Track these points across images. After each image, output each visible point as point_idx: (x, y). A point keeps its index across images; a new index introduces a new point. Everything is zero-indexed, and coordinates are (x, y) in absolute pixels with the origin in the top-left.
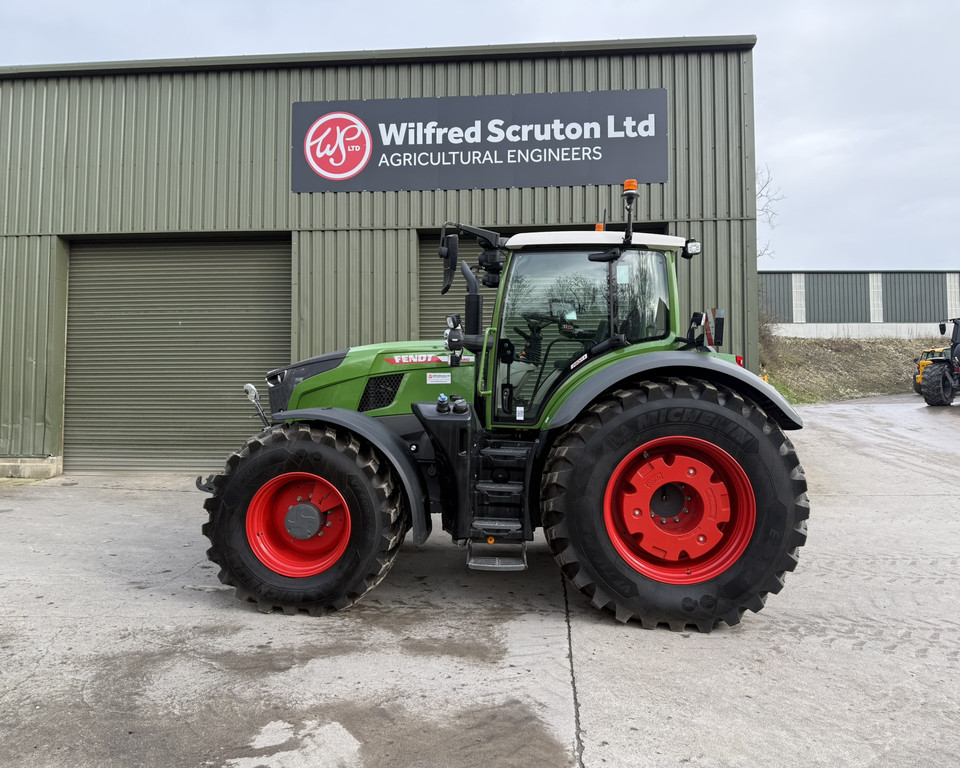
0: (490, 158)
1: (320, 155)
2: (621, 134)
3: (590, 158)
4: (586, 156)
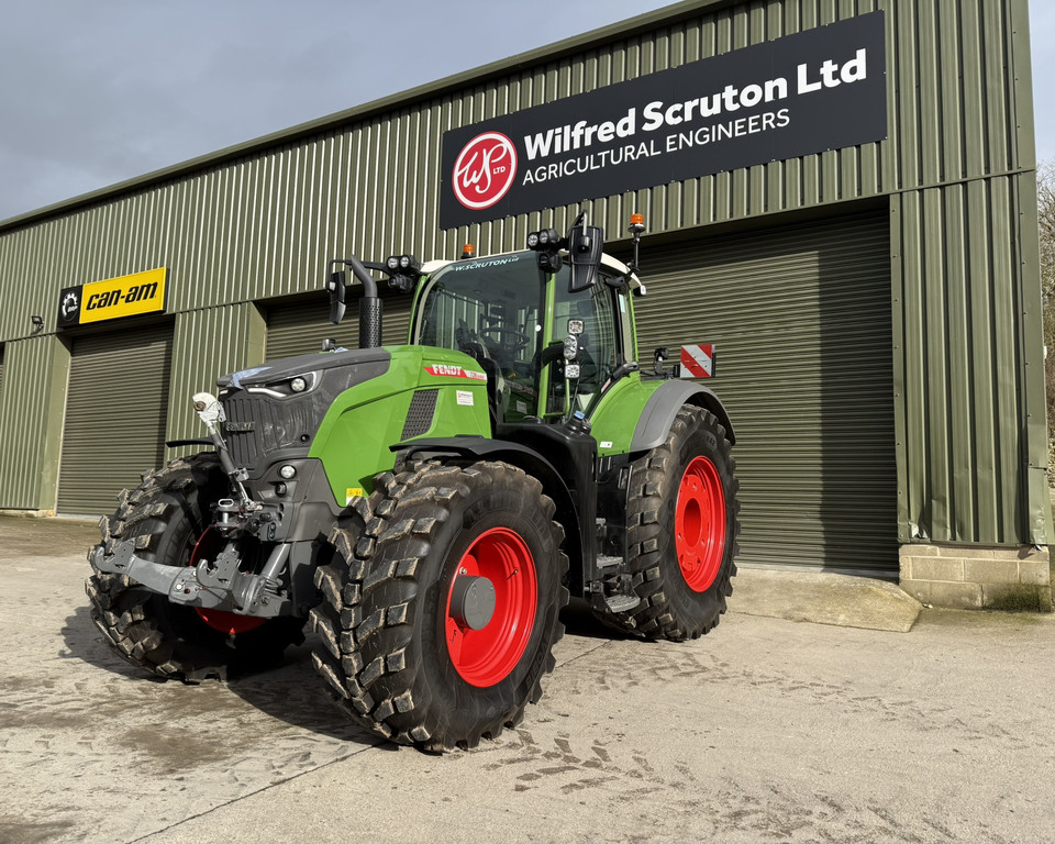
0: (646, 152)
1: (466, 184)
2: (817, 86)
3: (773, 126)
4: (768, 125)
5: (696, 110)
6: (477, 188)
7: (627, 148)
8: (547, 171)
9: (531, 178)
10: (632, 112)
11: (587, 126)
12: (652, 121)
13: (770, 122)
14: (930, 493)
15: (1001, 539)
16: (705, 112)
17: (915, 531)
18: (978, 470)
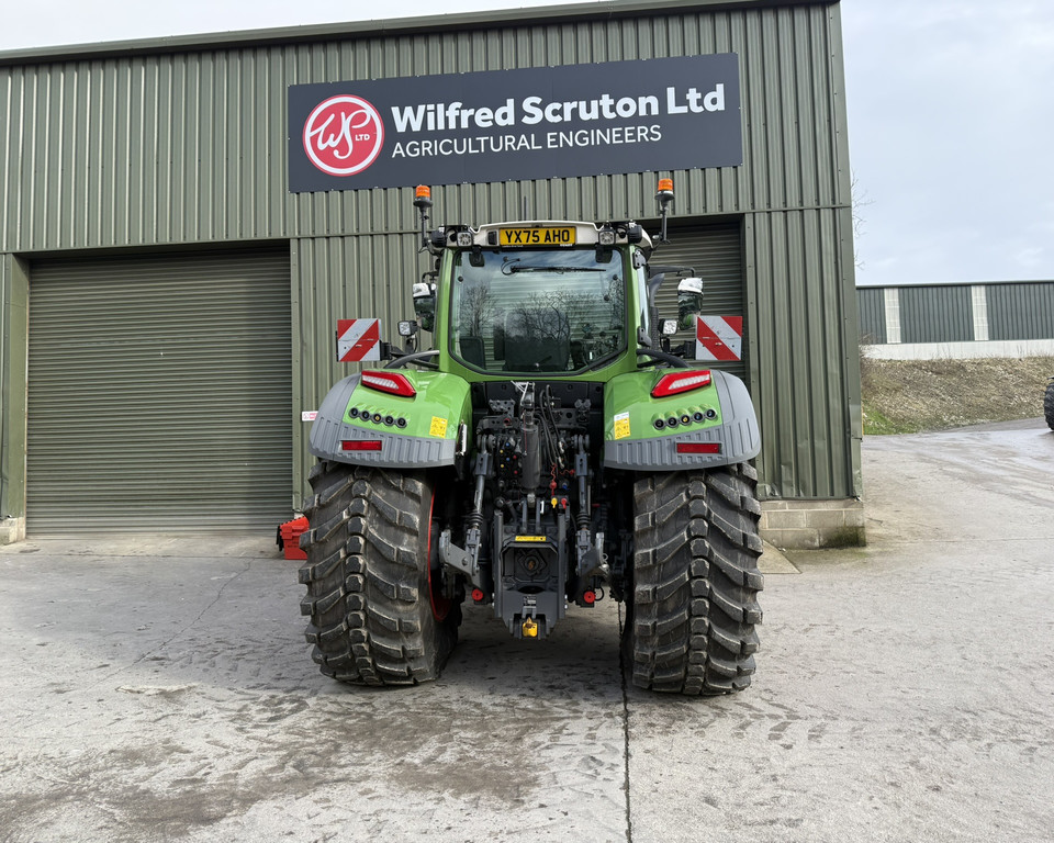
0: (526, 144)
1: (322, 146)
2: (684, 110)
3: (647, 139)
4: (642, 137)
5: (575, 112)
6: (336, 153)
7: (506, 137)
8: (420, 147)
9: (402, 152)
10: (511, 102)
11: (463, 108)
12: (532, 116)
13: (644, 135)
14: (779, 459)
15: (832, 494)
17: (769, 490)
18: (816, 441)
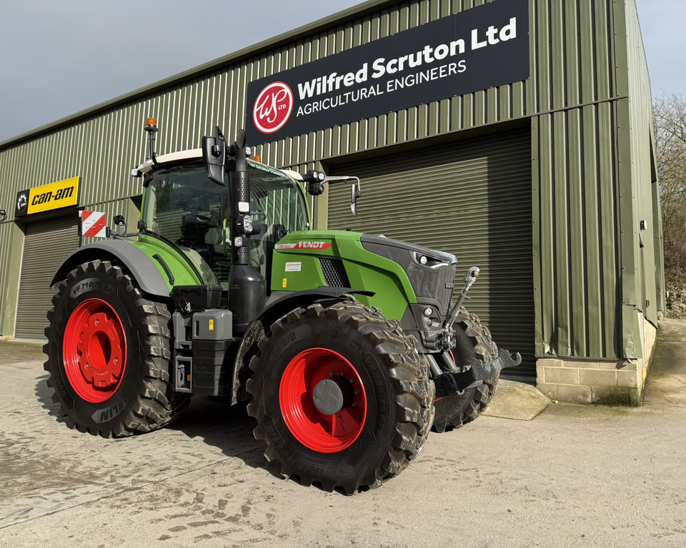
0: (374, 92)
1: (261, 117)
2: (484, 44)
3: (455, 72)
4: (452, 71)
5: (406, 63)
6: (268, 119)
7: (362, 90)
8: (312, 107)
9: (302, 112)
10: (365, 65)
11: (337, 76)
12: (378, 72)
13: (453, 69)
14: (557, 323)
15: (604, 355)
16: (412, 64)
17: (547, 349)
18: (589, 307)
